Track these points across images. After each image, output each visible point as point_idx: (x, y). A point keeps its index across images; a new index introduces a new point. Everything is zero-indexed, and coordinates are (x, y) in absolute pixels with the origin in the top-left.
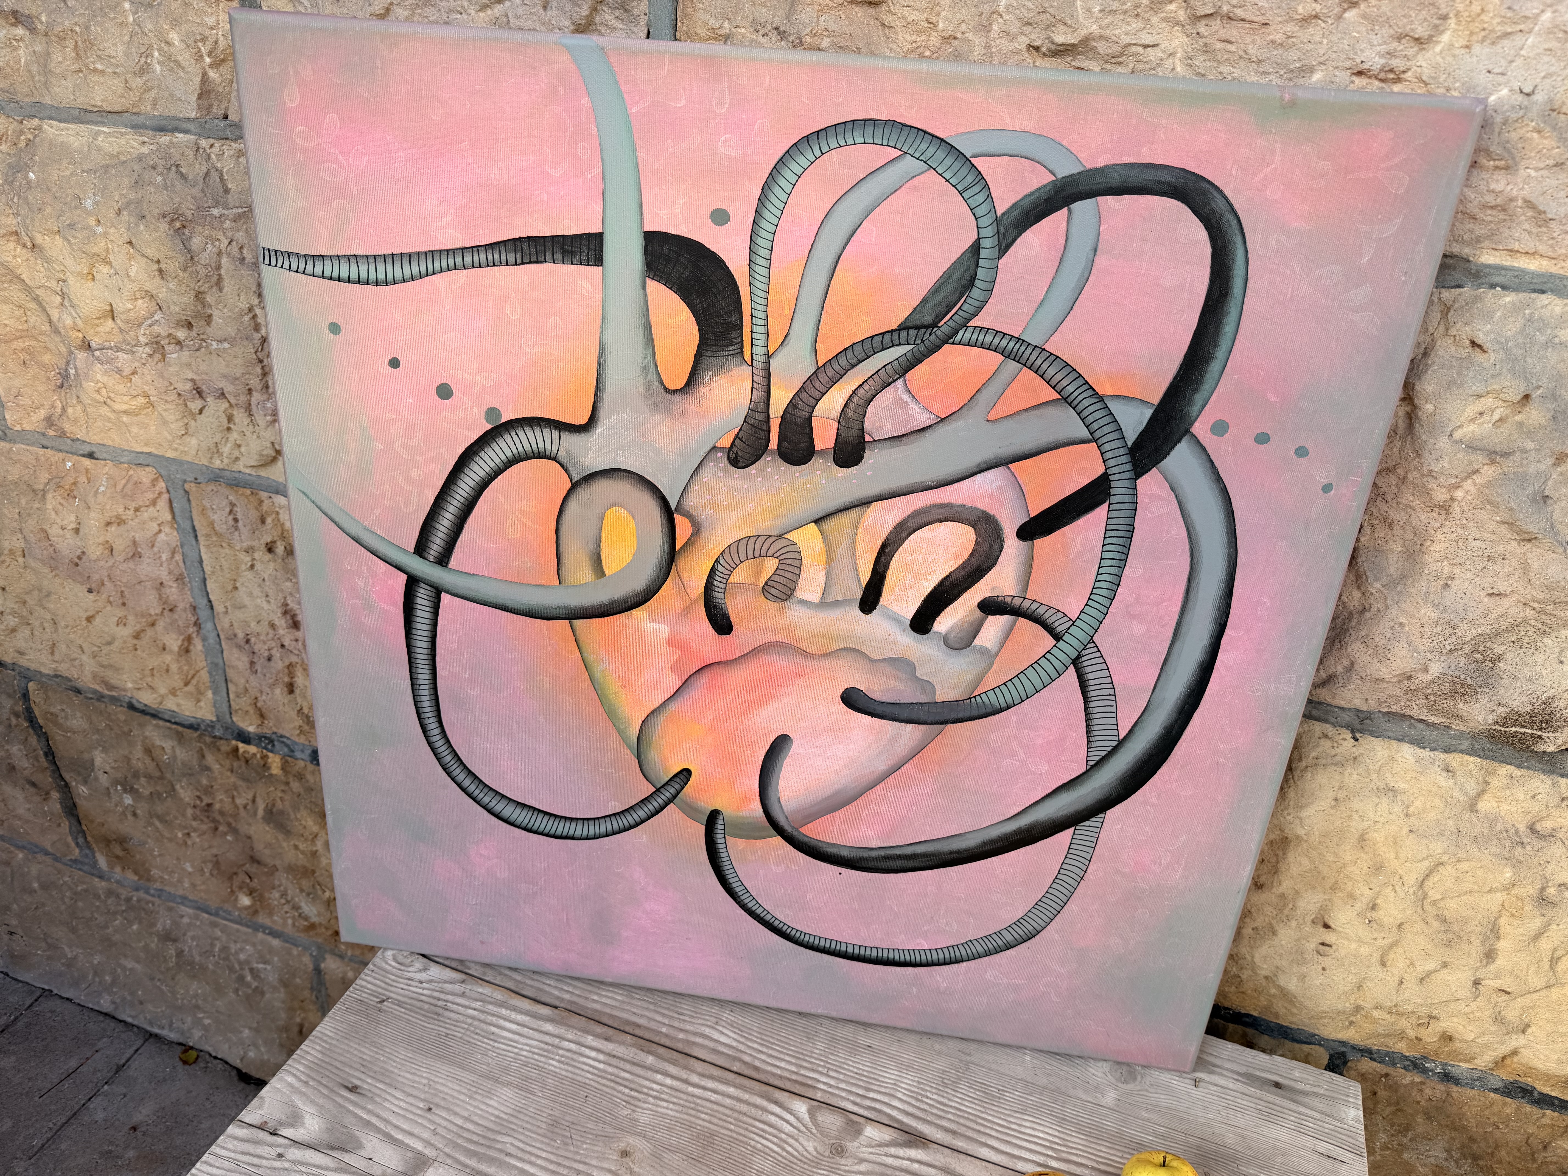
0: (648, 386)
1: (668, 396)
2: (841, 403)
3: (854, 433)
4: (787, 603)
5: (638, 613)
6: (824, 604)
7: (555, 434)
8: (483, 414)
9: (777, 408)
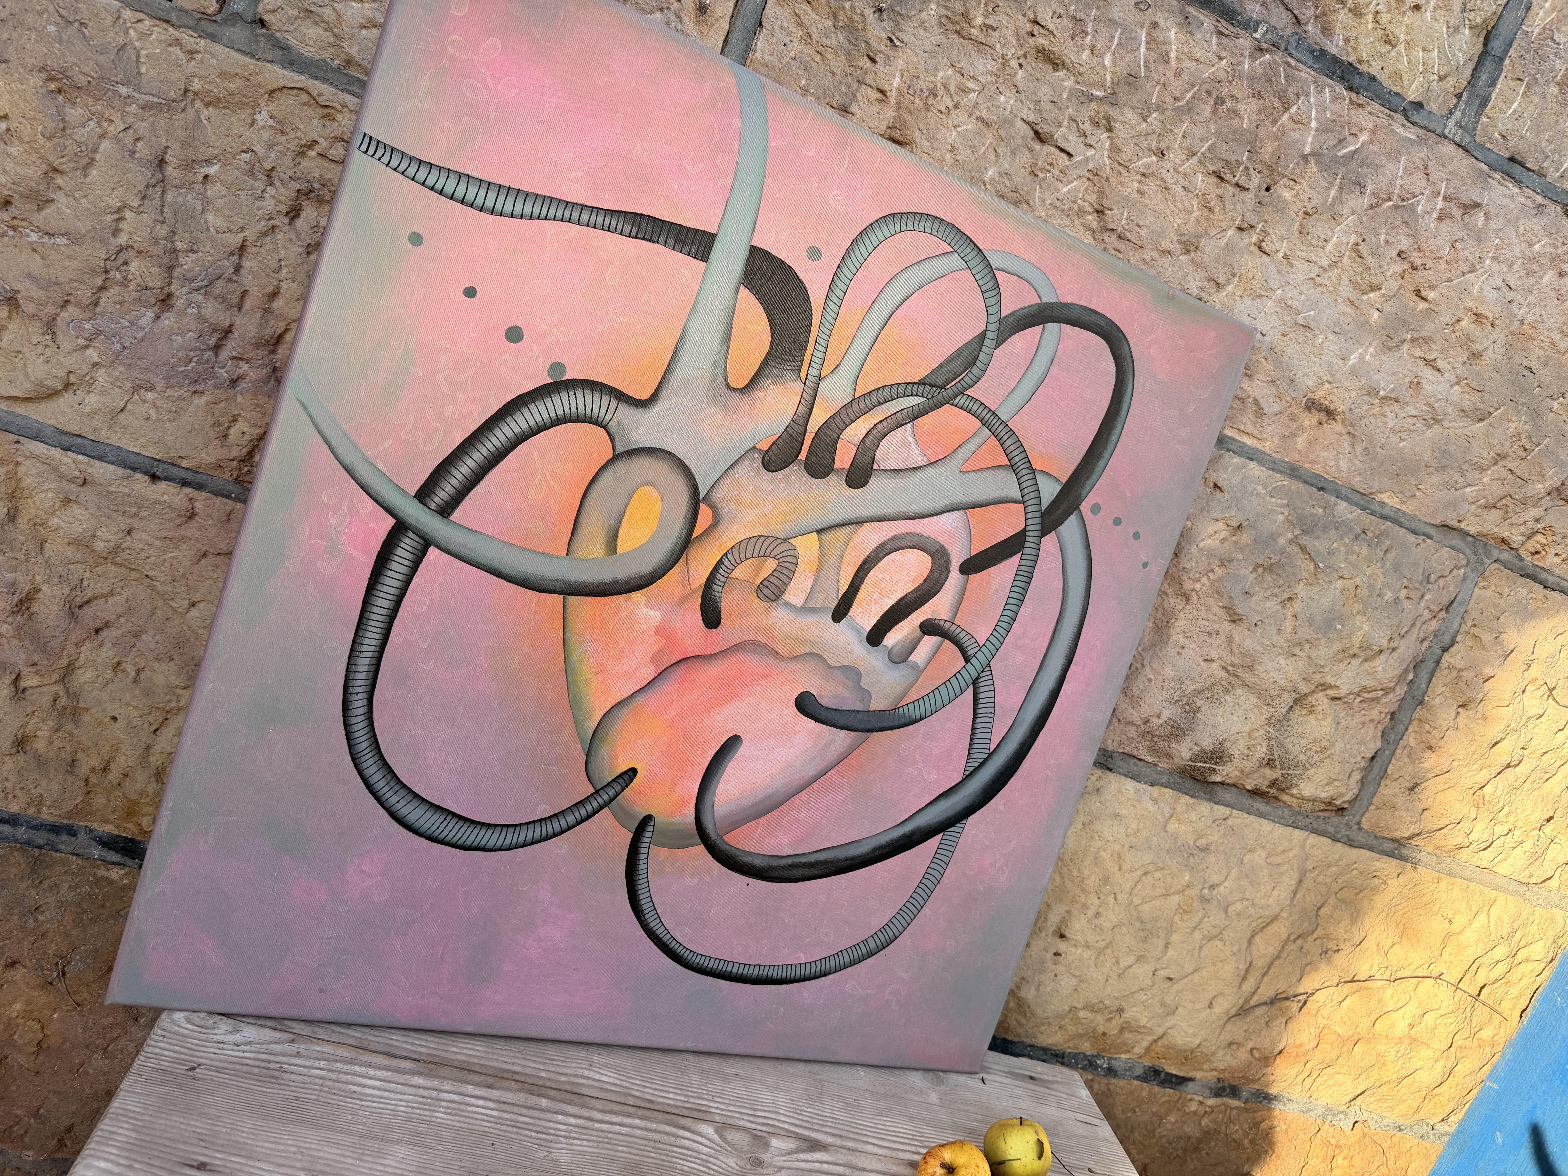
0: (714, 379)
1: (729, 392)
2: (864, 432)
3: (867, 460)
4: (775, 604)
5: (637, 596)
6: (806, 609)
7: (614, 403)
8: (548, 366)
9: (814, 425)
